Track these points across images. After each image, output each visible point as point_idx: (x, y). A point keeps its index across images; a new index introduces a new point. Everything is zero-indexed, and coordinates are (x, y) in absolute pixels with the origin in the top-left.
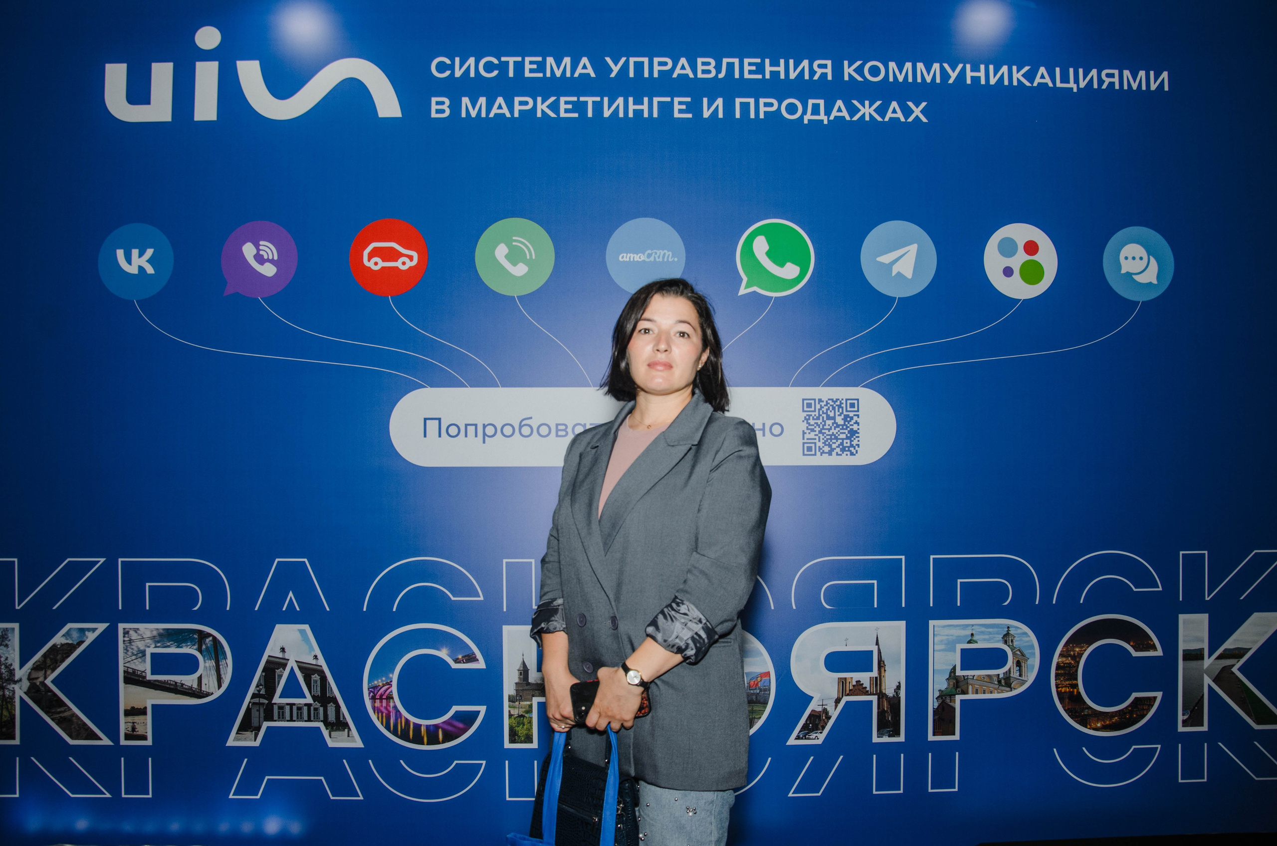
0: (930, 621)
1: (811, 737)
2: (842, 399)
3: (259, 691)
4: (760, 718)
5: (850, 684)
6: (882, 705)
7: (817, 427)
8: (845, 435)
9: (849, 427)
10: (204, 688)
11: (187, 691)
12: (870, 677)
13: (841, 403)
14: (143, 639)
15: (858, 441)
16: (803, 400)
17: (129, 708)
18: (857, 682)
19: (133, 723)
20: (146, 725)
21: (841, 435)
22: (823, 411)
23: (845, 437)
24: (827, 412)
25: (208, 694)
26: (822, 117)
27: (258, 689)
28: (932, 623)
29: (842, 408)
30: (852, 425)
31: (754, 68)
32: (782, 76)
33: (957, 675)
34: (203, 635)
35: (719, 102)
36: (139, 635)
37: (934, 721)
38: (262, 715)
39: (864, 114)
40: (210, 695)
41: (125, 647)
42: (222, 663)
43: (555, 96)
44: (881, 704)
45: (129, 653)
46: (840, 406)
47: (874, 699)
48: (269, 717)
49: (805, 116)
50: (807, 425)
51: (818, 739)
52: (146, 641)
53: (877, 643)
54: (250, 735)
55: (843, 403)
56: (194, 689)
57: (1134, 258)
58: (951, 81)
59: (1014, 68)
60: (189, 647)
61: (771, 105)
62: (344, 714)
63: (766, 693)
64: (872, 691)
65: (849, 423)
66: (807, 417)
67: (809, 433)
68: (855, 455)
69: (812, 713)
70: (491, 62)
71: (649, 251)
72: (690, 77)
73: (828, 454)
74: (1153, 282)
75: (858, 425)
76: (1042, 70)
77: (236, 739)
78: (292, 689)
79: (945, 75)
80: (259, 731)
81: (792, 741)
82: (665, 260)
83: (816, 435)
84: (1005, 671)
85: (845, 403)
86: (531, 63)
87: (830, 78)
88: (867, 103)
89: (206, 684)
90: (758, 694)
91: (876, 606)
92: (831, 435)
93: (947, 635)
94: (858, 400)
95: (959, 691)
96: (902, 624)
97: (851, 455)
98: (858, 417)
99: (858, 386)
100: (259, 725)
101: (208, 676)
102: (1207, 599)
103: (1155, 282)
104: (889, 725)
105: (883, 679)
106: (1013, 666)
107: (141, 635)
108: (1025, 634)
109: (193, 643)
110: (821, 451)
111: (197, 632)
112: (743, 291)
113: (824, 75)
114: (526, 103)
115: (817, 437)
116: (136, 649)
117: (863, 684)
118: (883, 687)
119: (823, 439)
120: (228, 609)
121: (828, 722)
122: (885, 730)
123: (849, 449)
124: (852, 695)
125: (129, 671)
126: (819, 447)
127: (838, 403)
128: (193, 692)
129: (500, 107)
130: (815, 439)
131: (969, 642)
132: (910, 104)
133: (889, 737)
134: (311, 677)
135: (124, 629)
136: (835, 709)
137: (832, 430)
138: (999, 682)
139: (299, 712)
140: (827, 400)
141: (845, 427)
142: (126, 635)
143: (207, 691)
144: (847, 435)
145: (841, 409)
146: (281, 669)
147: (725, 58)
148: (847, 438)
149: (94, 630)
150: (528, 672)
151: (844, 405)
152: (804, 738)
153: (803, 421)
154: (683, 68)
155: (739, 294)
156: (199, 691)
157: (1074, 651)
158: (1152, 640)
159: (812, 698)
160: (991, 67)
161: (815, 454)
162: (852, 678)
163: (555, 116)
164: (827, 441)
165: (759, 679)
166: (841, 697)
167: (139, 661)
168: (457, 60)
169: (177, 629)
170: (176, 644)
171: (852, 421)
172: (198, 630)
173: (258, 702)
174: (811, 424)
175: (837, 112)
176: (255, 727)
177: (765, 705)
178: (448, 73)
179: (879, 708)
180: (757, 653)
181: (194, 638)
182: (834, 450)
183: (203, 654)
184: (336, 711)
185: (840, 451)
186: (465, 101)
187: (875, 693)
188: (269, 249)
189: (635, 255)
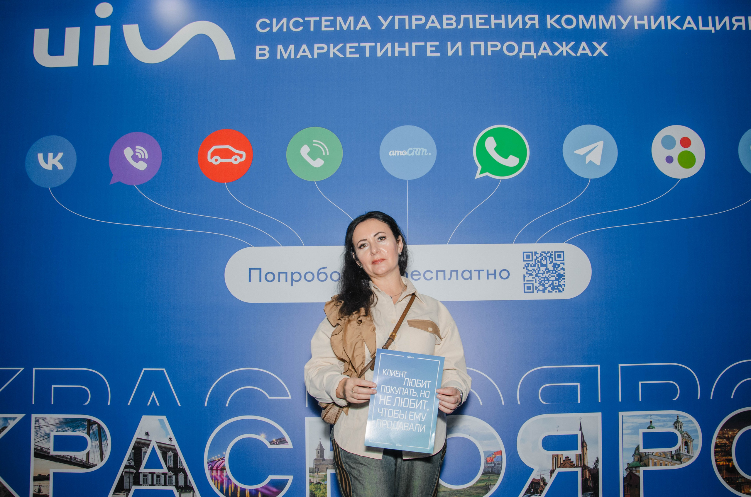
0: (619, 413)
2: (552, 252)
3: (130, 463)
4: (495, 484)
5: (561, 459)
6: (585, 475)
7: (534, 272)
8: (554, 277)
10: (90, 461)
11: (79, 463)
12: (576, 454)
13: (551, 255)
14: (48, 425)
15: (564, 282)
16: (524, 253)
17: (37, 476)
18: (566, 458)
19: (40, 486)
20: (49, 488)
21: (551, 277)
22: (538, 261)
23: (555, 279)
24: (541, 261)
25: (93, 466)
26: (533, 54)
27: (129, 462)
28: (621, 414)
29: (552, 258)
30: (560, 270)
31: (483, 21)
32: (503, 26)
33: (640, 452)
34: (91, 423)
35: (459, 44)
36: (46, 423)
37: (624, 486)
38: (132, 481)
39: (563, 51)
40: (95, 466)
41: (36, 431)
42: (104, 443)
43: (343, 43)
44: (584, 473)
45: (39, 436)
46: (550, 257)
47: (579, 470)
48: (136, 482)
49: (520, 53)
50: (527, 271)
52: (51, 427)
53: (581, 429)
54: (123, 495)
55: (552, 255)
56: (84, 462)
58: (624, 28)
59: (669, 18)
60: (82, 431)
61: (496, 46)
62: (190, 480)
63: (499, 466)
64: (577, 464)
65: (557, 269)
66: (527, 265)
67: (528, 277)
68: (562, 292)
69: (533, 481)
70: (298, 21)
71: (411, 149)
72: (438, 28)
73: (542, 292)
75: (564, 270)
76: (689, 18)
78: (153, 462)
79: (619, 24)
80: (129, 492)
82: (422, 154)
83: (533, 278)
84: (676, 449)
85: (554, 255)
86: (326, 21)
87: (537, 27)
88: (564, 43)
89: (92, 458)
90: (493, 467)
91: (579, 402)
92: (544, 278)
93: (633, 423)
94: (563, 252)
95: (642, 464)
96: (599, 415)
97: (559, 292)
98: (564, 265)
99: (563, 243)
100: (130, 488)
101: (94, 453)
104: (591, 489)
105: (585, 456)
106: (682, 445)
107: (48, 422)
108: (691, 421)
109: (84, 429)
110: (537, 289)
111: (87, 421)
112: (478, 176)
113: (533, 25)
114: (323, 48)
115: (534, 279)
116: (43, 432)
117: (570, 459)
118: (586, 462)
119: (539, 281)
120: (109, 404)
121: (545, 487)
122: (588, 493)
123: (557, 288)
124: (562, 467)
125: (38, 448)
126: (536, 286)
127: (549, 255)
128: (83, 464)
129: (304, 51)
130: (533, 281)
131: (649, 428)
132: (595, 44)
134: (167, 454)
135: (36, 418)
136: (550, 478)
137: (545, 274)
138: (672, 457)
139: (158, 478)
140: (541, 252)
141: (554, 272)
142: (37, 423)
143: (93, 463)
144: (556, 278)
145: (551, 259)
146: (146, 448)
147: (463, 15)
148: (556, 280)
149: (14, 419)
150: (324, 451)
151: (553, 256)
153: (524, 268)
154: (433, 22)
156: (87, 463)
157: (728, 434)
159: (533, 470)
160: (652, 17)
161: (533, 292)
162: (562, 455)
163: (343, 57)
164: (542, 282)
165: (494, 456)
166: (554, 469)
167: (45, 441)
168: (274, 20)
169: (73, 418)
170: (71, 429)
171: (559, 267)
172: (88, 419)
173: (129, 471)
174: (529, 270)
175: (543, 50)
176: (126, 489)
177: (498, 475)
178: (268, 29)
179: (582, 477)
180: (493, 437)
181: (84, 425)
182: (547, 289)
183: (91, 437)
184: (184, 479)
185: (551, 289)
186: (280, 47)
187: (579, 465)
188: (142, 152)
189: (401, 152)
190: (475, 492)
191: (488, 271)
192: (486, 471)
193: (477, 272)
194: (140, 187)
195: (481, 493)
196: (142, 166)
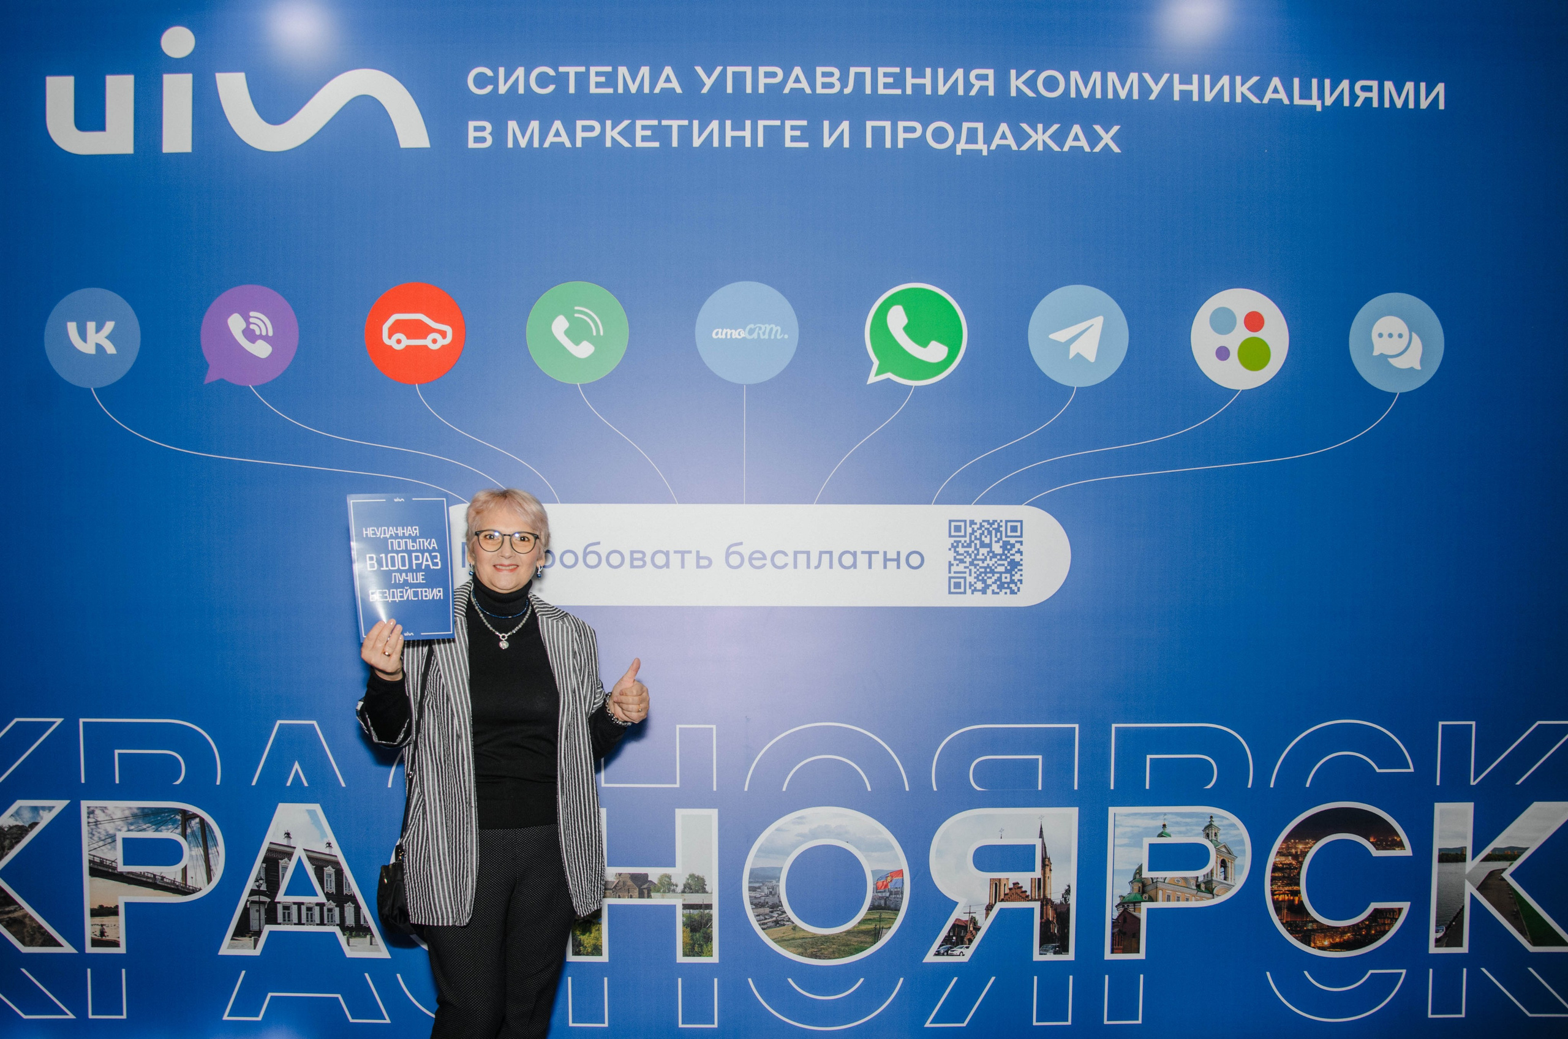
0: (1110, 808)
1: (955, 953)
2: (1001, 521)
3: (259, 887)
4: (890, 928)
5: (1006, 887)
6: (1046, 913)
7: (968, 557)
8: (1004, 567)
9: (1009, 557)
10: (190, 882)
11: (169, 886)
12: (1032, 879)
13: (1000, 526)
14: (112, 820)
15: (1021, 575)
16: (950, 521)
17: (96, 907)
18: (1014, 884)
19: (102, 925)
20: (118, 928)
21: (998, 567)
22: (976, 536)
23: (1004, 571)
24: (981, 537)
25: (194, 891)
26: (981, 146)
27: (257, 884)
28: (1112, 810)
29: (1001, 532)
30: (1013, 555)
31: (891, 80)
32: (928, 91)
33: (1143, 876)
34: (187, 817)
35: (845, 126)
36: (107, 816)
37: (1113, 934)
38: (263, 916)
39: (1037, 141)
40: (197, 891)
41: (90, 830)
42: (212, 851)
43: (629, 120)
44: (1045, 910)
45: (95, 838)
46: (997, 530)
47: (1036, 906)
48: (272, 919)
49: (957, 145)
50: (955, 554)
51: (963, 955)
52: (116, 823)
53: (1041, 836)
54: (248, 941)
55: (1002, 526)
56: (177, 884)
57: (1390, 335)
58: (1153, 97)
59: (1238, 79)
60: (171, 830)
61: (913, 130)
62: (366, 917)
63: (898, 896)
64: (1033, 895)
65: (1009, 552)
66: (955, 544)
67: (957, 565)
68: (1016, 593)
69: (957, 922)
70: (545, 74)
71: (752, 326)
72: (807, 91)
73: (981, 593)
74: (1415, 367)
75: (1021, 555)
76: (1276, 81)
77: (230, 947)
78: (300, 885)
79: (1145, 89)
80: (259, 937)
81: (930, 958)
82: (773, 337)
83: (965, 567)
84: (1205, 873)
85: (1004, 526)
86: (598, 74)
87: (991, 93)
88: (1040, 127)
89: (192, 877)
90: (887, 897)
91: (1040, 788)
92: (985, 568)
93: (1132, 827)
94: (1021, 522)
95: (1145, 898)
96: (1074, 812)
97: (1010, 594)
98: (1021, 545)
99: (1021, 504)
100: (260, 929)
102: (1472, 783)
103: (1418, 367)
104: (1055, 938)
105: (1048, 881)
106: (1217, 866)
107: (110, 815)
108: (1233, 825)
109: (176, 826)
110: (973, 588)
111: (180, 812)
112: (873, 379)
113: (984, 89)
114: (591, 129)
115: (967, 570)
116: (103, 833)
117: (1022, 887)
118: (1048, 892)
119: (975, 573)
120: (218, 783)
121: (977, 934)
122: (1050, 946)
123: (1008, 586)
124: (1007, 901)
125: (95, 860)
126: (970, 583)
127: (995, 526)
128: (176, 887)
129: (557, 134)
130: (965, 573)
131: (1160, 835)
132: (1098, 128)
133: (1055, 953)
134: (323, 870)
135: (88, 807)
136: (986, 918)
137: (988, 562)
138: (1198, 886)
139: (310, 913)
140: (981, 521)
141: (1004, 557)
142: (91, 816)
143: (194, 885)
144: (1006, 567)
145: (999, 534)
146: (286, 859)
147: (853, 66)
148: (1007, 571)
149: (50, 809)
152: (945, 954)
153: (950, 549)
154: (797, 80)
155: (868, 383)
156: (184, 886)
157: (1296, 848)
158: (1398, 835)
159: (957, 903)
160: (1207, 78)
161: (965, 592)
162: (1008, 879)
163: (630, 146)
164: (981, 576)
165: (889, 879)
166: (993, 903)
167: (107, 848)
168: (502, 70)
169: (155, 808)
170: (153, 827)
171: (1013, 549)
172: (182, 810)
173: (258, 900)
174: (960, 552)
175: (1001, 139)
176: (254, 931)
177: (896, 912)
178: (490, 88)
179: (1042, 917)
180: (887, 847)
181: (176, 820)
182: (990, 588)
183: (188, 840)
184: (355, 913)
185: (998, 588)
186: (512, 125)
187: (1037, 898)
188: (261, 323)
189: (733, 331)
190: (856, 939)
191: (885, 553)
192: (876, 904)
193: (867, 555)
194: (261, 389)
195: (866, 942)
196: (262, 350)
